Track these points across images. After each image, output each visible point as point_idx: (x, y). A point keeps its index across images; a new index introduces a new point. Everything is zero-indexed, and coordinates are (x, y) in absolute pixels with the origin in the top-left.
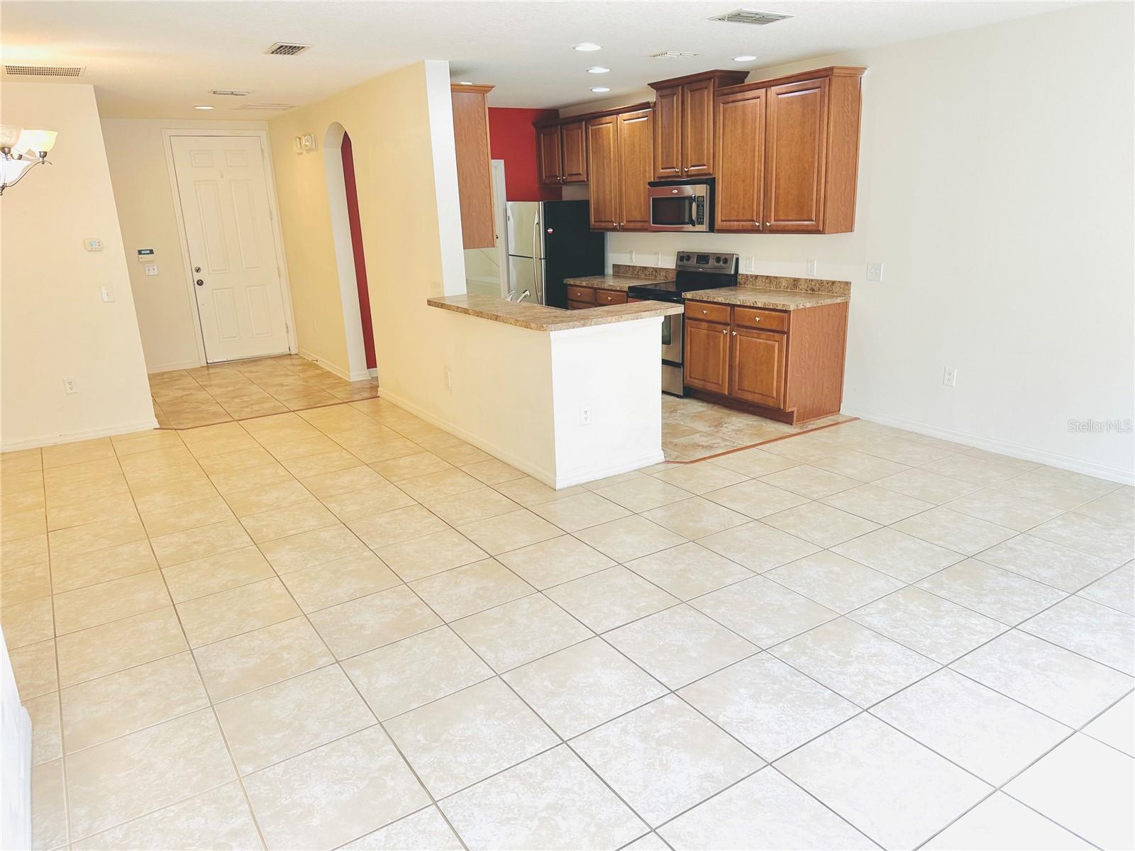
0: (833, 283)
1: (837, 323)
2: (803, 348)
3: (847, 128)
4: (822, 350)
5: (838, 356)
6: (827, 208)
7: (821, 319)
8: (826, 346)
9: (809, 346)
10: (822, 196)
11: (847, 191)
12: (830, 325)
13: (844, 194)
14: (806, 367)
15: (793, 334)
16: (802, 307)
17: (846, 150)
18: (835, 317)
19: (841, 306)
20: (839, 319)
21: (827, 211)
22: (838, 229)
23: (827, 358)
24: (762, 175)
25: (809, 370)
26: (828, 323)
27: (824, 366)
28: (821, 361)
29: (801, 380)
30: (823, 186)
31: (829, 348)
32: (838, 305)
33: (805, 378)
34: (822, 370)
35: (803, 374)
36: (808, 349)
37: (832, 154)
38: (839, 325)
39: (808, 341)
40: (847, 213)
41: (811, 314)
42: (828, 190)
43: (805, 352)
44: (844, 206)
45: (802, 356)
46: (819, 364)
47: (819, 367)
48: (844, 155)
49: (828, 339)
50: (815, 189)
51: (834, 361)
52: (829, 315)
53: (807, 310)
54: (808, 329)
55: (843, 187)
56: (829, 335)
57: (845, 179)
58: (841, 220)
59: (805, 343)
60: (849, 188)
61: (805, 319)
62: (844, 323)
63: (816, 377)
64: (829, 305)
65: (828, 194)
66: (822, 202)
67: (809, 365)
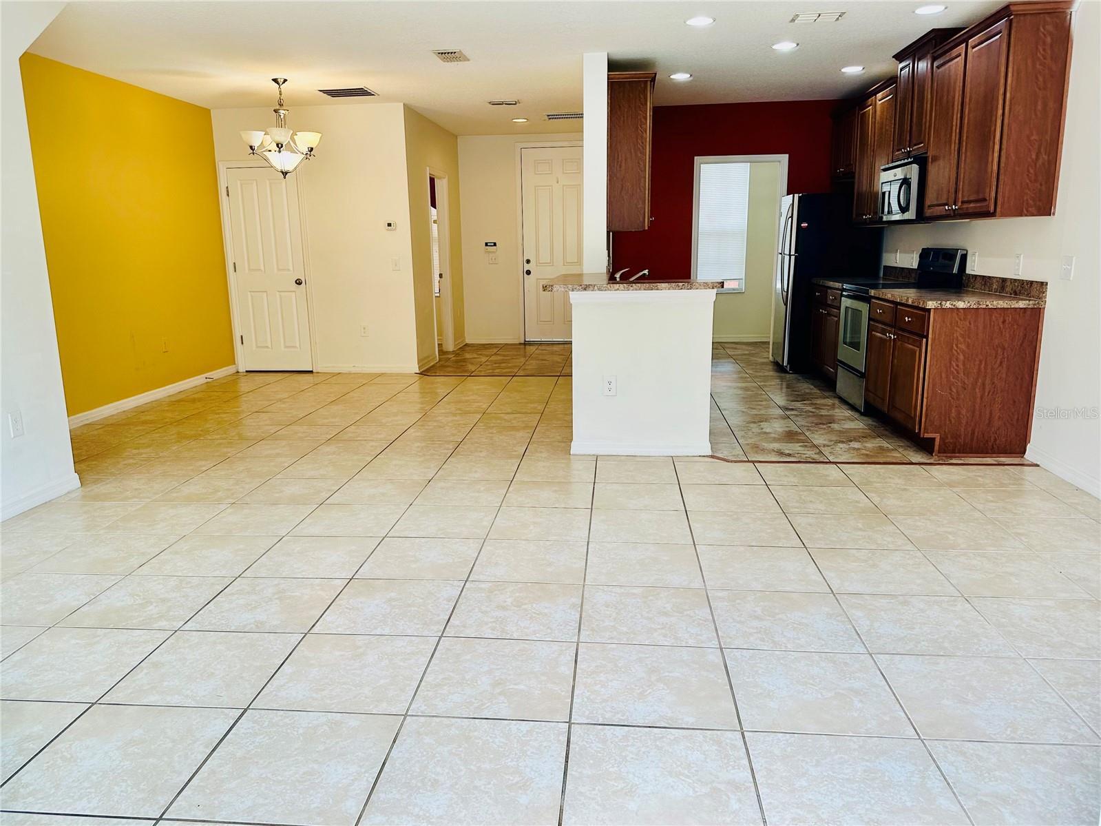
0: (1032, 282)
1: (1021, 334)
2: (955, 360)
3: (1041, 79)
4: (989, 367)
5: (1022, 379)
6: (1001, 182)
7: (989, 326)
8: (998, 362)
9: (965, 358)
10: (995, 167)
11: (1040, 161)
12: (1008, 335)
13: (1035, 164)
14: (960, 384)
15: (934, 340)
16: (950, 306)
17: (1039, 107)
18: (1015, 327)
19: (1028, 312)
20: (1026, 330)
21: (1001, 186)
22: (1023, 211)
23: (1000, 378)
24: (956, 148)
25: (965, 389)
26: (1002, 332)
27: (994, 388)
28: (988, 381)
29: (950, 401)
30: (996, 155)
31: (1005, 366)
32: (1022, 311)
33: (958, 399)
34: (991, 393)
35: (953, 393)
36: (964, 362)
37: (1012, 113)
38: (1024, 338)
39: (963, 352)
40: (1040, 190)
41: (969, 317)
42: (1003, 159)
43: (957, 366)
44: (1036, 181)
45: (952, 369)
46: (984, 384)
47: (984, 389)
48: (1036, 115)
49: (1003, 354)
50: (990, 159)
51: (1015, 385)
52: (1004, 322)
53: (962, 311)
54: (962, 336)
55: (1034, 157)
56: (1004, 349)
57: (1036, 146)
58: (1029, 200)
59: (958, 353)
60: (1046, 157)
61: (957, 322)
62: (1035, 337)
63: (978, 400)
64: (1004, 309)
65: (1002, 165)
66: (995, 175)
67: (965, 383)
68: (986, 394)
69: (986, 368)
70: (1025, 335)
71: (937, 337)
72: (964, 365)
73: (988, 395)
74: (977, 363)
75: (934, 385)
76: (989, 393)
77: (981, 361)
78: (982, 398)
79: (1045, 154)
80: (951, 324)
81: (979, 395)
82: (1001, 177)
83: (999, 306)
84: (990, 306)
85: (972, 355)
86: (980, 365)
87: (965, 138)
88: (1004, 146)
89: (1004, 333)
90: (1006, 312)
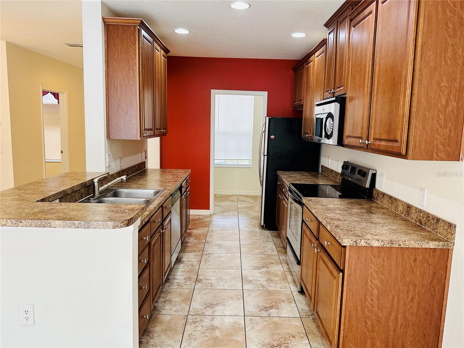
1: (431, 273)
2: (369, 294)
3: (451, 26)
4: (402, 303)
5: (431, 314)
6: (412, 127)
7: (401, 263)
8: (410, 297)
9: (379, 293)
10: (407, 112)
11: (450, 108)
12: (418, 273)
13: (445, 111)
14: (374, 317)
15: (350, 275)
16: (365, 244)
17: (449, 54)
18: (426, 265)
19: (438, 253)
20: (435, 268)
21: (412, 131)
22: (433, 155)
23: (412, 313)
24: (369, 91)
25: (379, 322)
26: (413, 270)
27: (406, 321)
28: (400, 316)
29: (365, 333)
30: (408, 99)
31: (416, 302)
32: (432, 251)
33: (373, 331)
34: (403, 327)
35: (368, 326)
36: (378, 296)
37: (423, 59)
38: (434, 277)
39: (377, 287)
40: (450, 136)
41: (383, 255)
42: (414, 104)
43: (372, 300)
44: (445, 127)
45: (367, 303)
46: (396, 318)
47: (397, 323)
48: (446, 61)
49: (414, 290)
50: (401, 103)
51: (425, 320)
52: (415, 260)
53: (376, 249)
54: (376, 272)
55: (444, 103)
56: (415, 286)
57: (446, 93)
58: (439, 145)
59: (373, 289)
60: (455, 104)
61: (372, 259)
62: (444, 275)
63: (392, 333)
64: (415, 249)
65: (414, 110)
66: (406, 119)
67: (379, 317)
68: (399, 327)
69: (398, 304)
70: (435, 274)
71: (352, 273)
72: (378, 300)
73: (400, 328)
74: (391, 298)
75: (350, 318)
76: (401, 326)
77: (393, 297)
78: (395, 331)
79: (455, 101)
80: (366, 261)
81: (392, 328)
82: (413, 121)
83: (411, 246)
84: (403, 246)
85: (385, 291)
86: (393, 300)
87: (376, 83)
88: (416, 91)
89: (415, 270)
90: (416, 251)
